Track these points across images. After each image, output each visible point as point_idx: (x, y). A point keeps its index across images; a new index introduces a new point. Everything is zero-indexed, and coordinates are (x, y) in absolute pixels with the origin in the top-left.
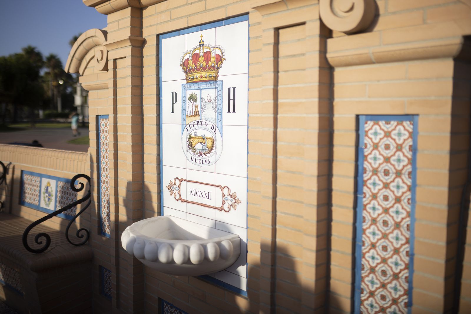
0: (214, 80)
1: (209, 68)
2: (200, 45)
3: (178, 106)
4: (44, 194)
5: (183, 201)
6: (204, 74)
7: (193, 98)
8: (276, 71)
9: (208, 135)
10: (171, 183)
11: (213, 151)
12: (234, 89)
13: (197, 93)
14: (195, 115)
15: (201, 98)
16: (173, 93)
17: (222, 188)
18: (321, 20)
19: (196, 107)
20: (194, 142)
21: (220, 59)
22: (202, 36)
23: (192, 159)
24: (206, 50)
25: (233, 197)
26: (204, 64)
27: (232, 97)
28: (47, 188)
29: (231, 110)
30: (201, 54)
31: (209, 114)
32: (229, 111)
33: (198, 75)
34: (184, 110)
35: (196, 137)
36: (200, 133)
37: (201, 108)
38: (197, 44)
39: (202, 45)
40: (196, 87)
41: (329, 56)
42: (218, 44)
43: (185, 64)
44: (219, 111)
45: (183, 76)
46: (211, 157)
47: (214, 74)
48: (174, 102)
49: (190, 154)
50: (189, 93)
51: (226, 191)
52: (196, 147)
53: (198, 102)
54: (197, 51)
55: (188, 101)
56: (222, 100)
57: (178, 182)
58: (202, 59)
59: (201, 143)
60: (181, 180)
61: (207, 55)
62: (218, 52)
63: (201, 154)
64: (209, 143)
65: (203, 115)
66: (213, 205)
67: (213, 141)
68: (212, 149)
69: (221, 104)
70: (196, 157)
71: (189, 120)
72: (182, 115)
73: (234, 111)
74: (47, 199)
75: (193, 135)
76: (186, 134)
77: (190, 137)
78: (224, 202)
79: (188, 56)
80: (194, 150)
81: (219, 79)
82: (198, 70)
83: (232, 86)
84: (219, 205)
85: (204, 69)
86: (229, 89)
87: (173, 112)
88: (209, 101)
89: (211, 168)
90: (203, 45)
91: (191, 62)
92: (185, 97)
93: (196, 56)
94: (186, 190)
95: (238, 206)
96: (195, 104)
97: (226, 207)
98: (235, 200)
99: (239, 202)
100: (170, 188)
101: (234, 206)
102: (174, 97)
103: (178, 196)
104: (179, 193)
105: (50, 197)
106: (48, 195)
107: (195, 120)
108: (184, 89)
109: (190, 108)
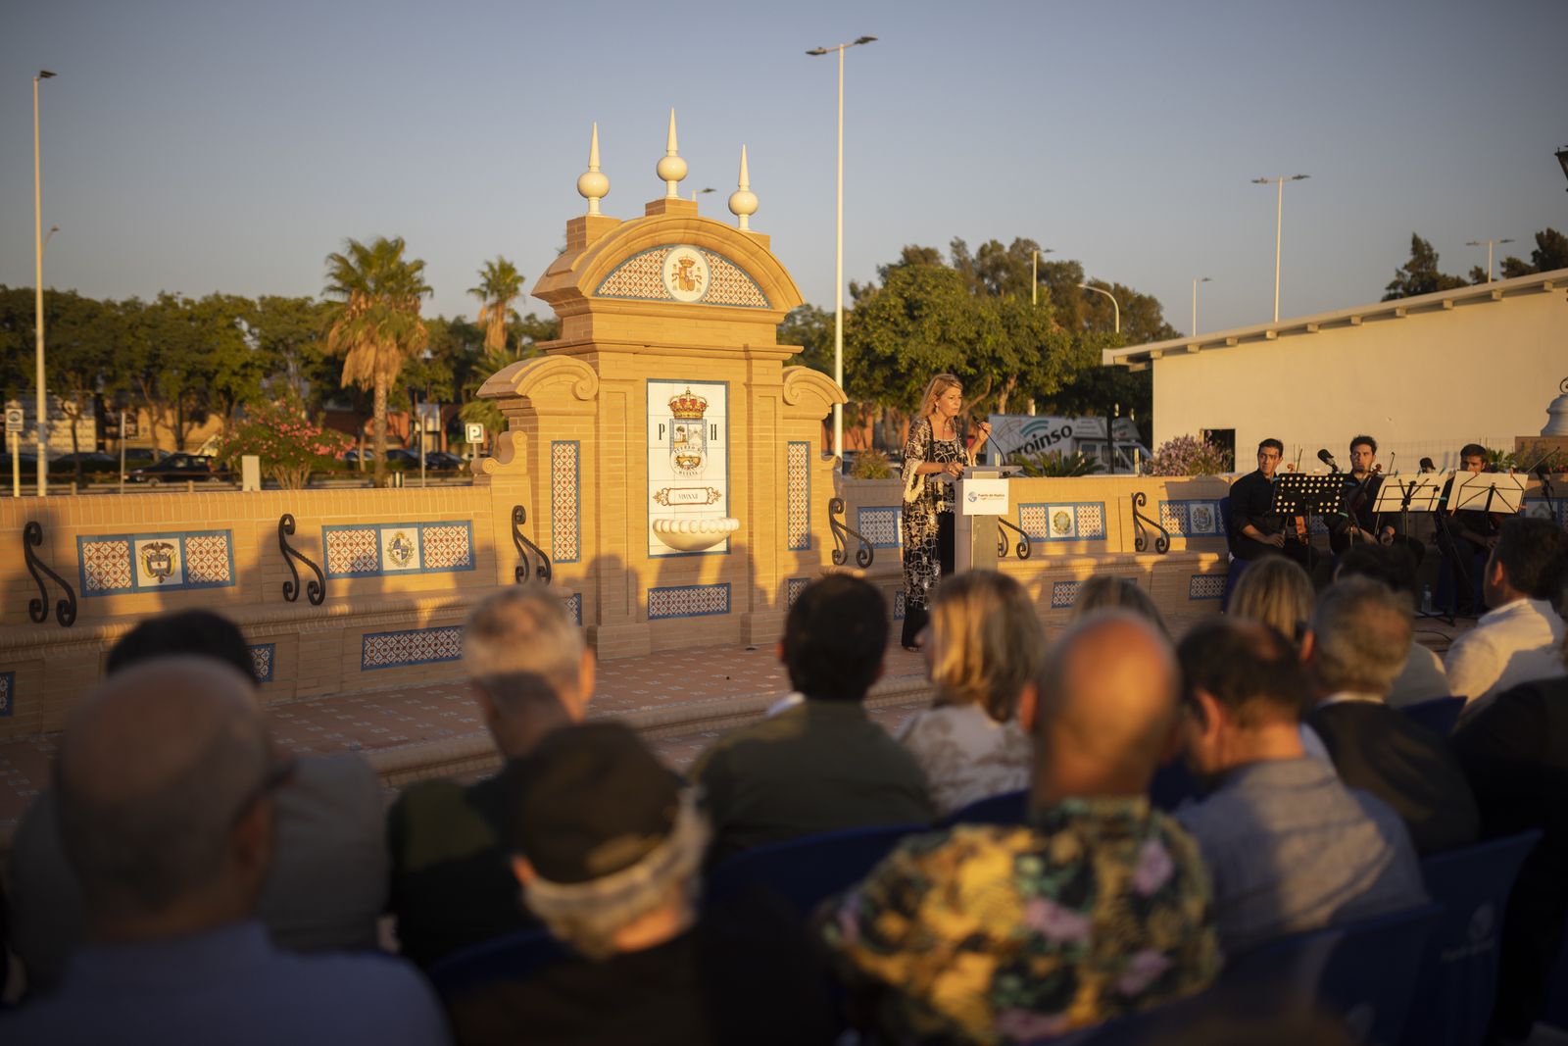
0: (701, 418)
1: (696, 410)
3: (666, 435)
4: (390, 551)
5: (670, 505)
6: (691, 414)
7: (679, 429)
8: (759, 418)
9: (696, 455)
10: (658, 493)
12: (715, 426)
13: (685, 426)
14: (684, 441)
15: (688, 430)
16: (660, 425)
17: (707, 489)
19: (684, 436)
20: (680, 460)
21: (704, 406)
22: (688, 388)
23: (680, 473)
24: (692, 398)
25: (716, 493)
26: (691, 407)
27: (714, 430)
28: (398, 541)
30: (688, 400)
31: (696, 441)
32: (712, 439)
33: (685, 414)
34: (672, 438)
35: (684, 457)
36: (687, 454)
37: (688, 436)
38: (685, 393)
39: (688, 393)
40: (684, 422)
41: (784, 413)
42: (702, 395)
43: (672, 405)
44: (704, 439)
45: (672, 413)
46: (698, 469)
47: (699, 414)
48: (662, 431)
49: (678, 469)
50: (676, 426)
51: (710, 491)
52: (684, 464)
53: (686, 433)
54: (685, 398)
55: (676, 431)
56: (706, 432)
57: (665, 492)
58: (689, 403)
59: (689, 461)
60: (668, 490)
61: (694, 402)
62: (703, 401)
63: (688, 468)
64: (696, 460)
65: (690, 441)
66: (700, 502)
67: (699, 459)
69: (706, 434)
70: (685, 471)
71: (676, 445)
72: (670, 441)
73: (715, 439)
74: (399, 557)
75: (681, 455)
76: (674, 455)
77: (679, 457)
78: (709, 498)
79: (675, 400)
80: (682, 466)
82: (685, 410)
83: (714, 424)
84: (705, 501)
85: (691, 410)
86: (712, 426)
87: (660, 439)
88: (696, 432)
89: (699, 477)
90: (690, 393)
91: (678, 404)
92: (674, 428)
93: (683, 401)
94: (673, 497)
95: (720, 499)
96: (682, 434)
97: (710, 501)
98: (717, 494)
99: (720, 495)
100: (657, 497)
101: (716, 499)
102: (662, 428)
103: (665, 502)
104: (667, 499)
105: (406, 553)
106: (399, 551)
107: (683, 445)
108: (672, 423)
109: (678, 436)
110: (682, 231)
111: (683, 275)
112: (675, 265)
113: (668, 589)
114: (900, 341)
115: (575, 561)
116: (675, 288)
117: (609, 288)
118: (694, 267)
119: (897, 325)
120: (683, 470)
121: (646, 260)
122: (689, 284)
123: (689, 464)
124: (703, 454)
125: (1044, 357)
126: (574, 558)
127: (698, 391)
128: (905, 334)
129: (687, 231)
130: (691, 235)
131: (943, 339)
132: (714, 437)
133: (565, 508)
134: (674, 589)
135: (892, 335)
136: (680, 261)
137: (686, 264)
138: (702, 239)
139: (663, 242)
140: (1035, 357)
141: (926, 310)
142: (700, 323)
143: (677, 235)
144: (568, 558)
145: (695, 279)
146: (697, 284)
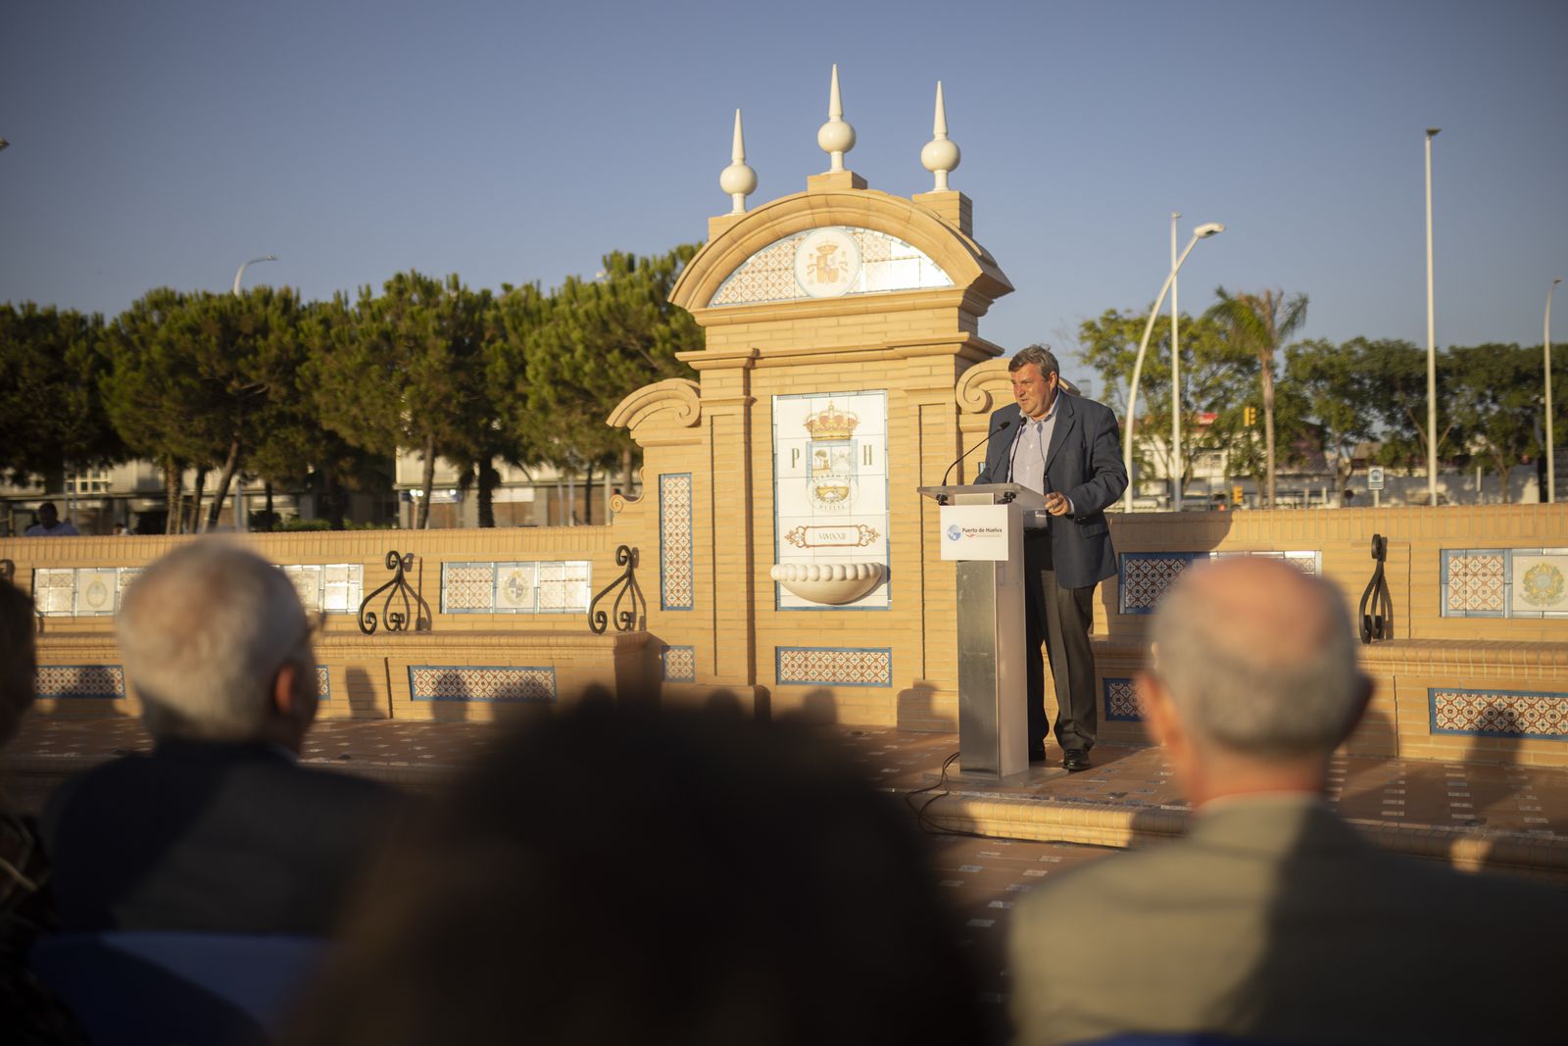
0: (849, 438)
1: (842, 429)
2: (830, 409)
3: (801, 462)
4: (505, 589)
5: (808, 546)
6: (835, 434)
7: (820, 454)
8: (921, 434)
9: (840, 484)
10: (791, 532)
11: (848, 498)
12: (870, 447)
13: (827, 450)
14: (825, 468)
15: (831, 454)
16: (793, 450)
18: (957, 403)
19: (826, 461)
20: (821, 491)
21: (852, 423)
22: (831, 402)
23: (821, 507)
24: (836, 414)
25: (872, 532)
26: (835, 425)
27: (868, 452)
28: (514, 580)
29: (868, 462)
30: (831, 417)
31: (841, 467)
32: (865, 464)
33: (827, 434)
34: (809, 465)
35: (826, 487)
36: (830, 484)
37: (832, 462)
38: (826, 408)
39: (831, 408)
40: (825, 444)
41: (961, 426)
42: (851, 409)
43: (810, 425)
44: (853, 464)
45: (808, 434)
46: (845, 503)
47: (846, 434)
48: (796, 457)
49: (818, 502)
50: (815, 450)
51: (862, 528)
52: (826, 496)
53: (828, 458)
54: (826, 414)
56: (857, 455)
57: (801, 531)
58: (832, 421)
59: (833, 492)
60: (805, 529)
61: (839, 419)
62: (851, 416)
63: (832, 501)
64: (842, 491)
65: (834, 468)
66: (849, 543)
67: (847, 490)
68: (845, 496)
69: (856, 459)
70: (828, 505)
71: (815, 474)
72: (807, 469)
73: (870, 463)
74: (514, 595)
75: (822, 485)
76: (812, 486)
77: (818, 488)
78: (861, 538)
79: (813, 418)
80: (823, 499)
81: (852, 438)
82: (827, 430)
83: (868, 444)
84: (856, 542)
85: (835, 430)
86: (865, 447)
87: (793, 466)
88: (842, 456)
89: (846, 512)
90: (833, 409)
91: (818, 423)
92: (811, 453)
93: (824, 419)
94: (813, 536)
95: (877, 540)
96: (823, 459)
97: (863, 542)
98: (873, 534)
99: (878, 535)
100: (790, 537)
101: (872, 540)
102: (795, 454)
103: (801, 543)
104: (803, 540)
105: (520, 591)
106: (514, 589)
107: (824, 473)
108: (809, 446)
109: (818, 462)
110: (809, 211)
111: (822, 265)
112: (811, 255)
113: (806, 650)
115: (689, 609)
116: (811, 282)
117: (727, 296)
118: (838, 253)
120: (825, 504)
121: (773, 256)
122: (831, 275)
123: (833, 496)
124: (853, 482)
126: (688, 605)
127: (845, 405)
129: (815, 211)
130: (822, 214)
132: (868, 458)
133: (677, 549)
134: (813, 650)
136: (819, 249)
137: (826, 250)
138: (839, 216)
139: (788, 230)
142: (844, 320)
143: (805, 217)
144: (681, 605)
145: (838, 266)
146: (841, 273)
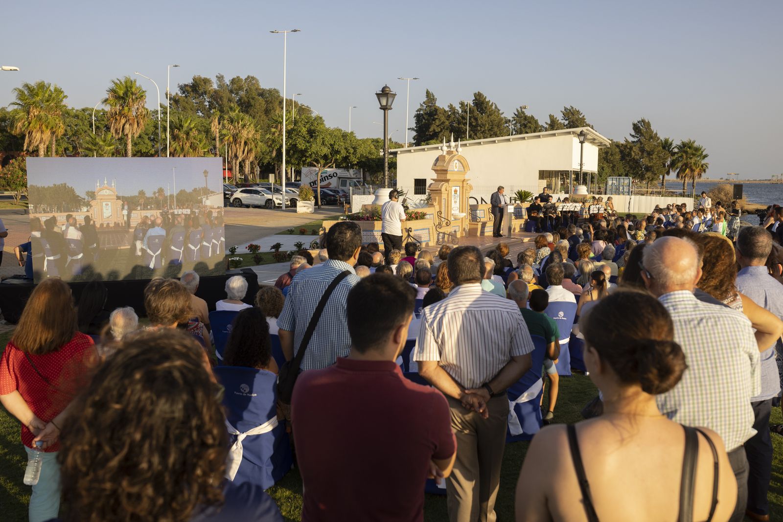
3: (454, 197)
5: (454, 210)
11: (457, 203)
17: (458, 208)
31: (456, 198)
33: (455, 193)
36: (455, 200)
39: (456, 189)
50: (454, 195)
67: (457, 201)
79: (454, 190)
83: (458, 194)
88: (456, 196)
89: (456, 205)
111: (456, 166)
114: (308, 144)
116: (455, 168)
119: (305, 138)
123: (455, 202)
125: (355, 151)
128: (308, 142)
131: (323, 144)
132: (458, 197)
135: (304, 142)
137: (456, 163)
138: (458, 159)
140: (352, 151)
141: (317, 134)
142: (457, 175)
